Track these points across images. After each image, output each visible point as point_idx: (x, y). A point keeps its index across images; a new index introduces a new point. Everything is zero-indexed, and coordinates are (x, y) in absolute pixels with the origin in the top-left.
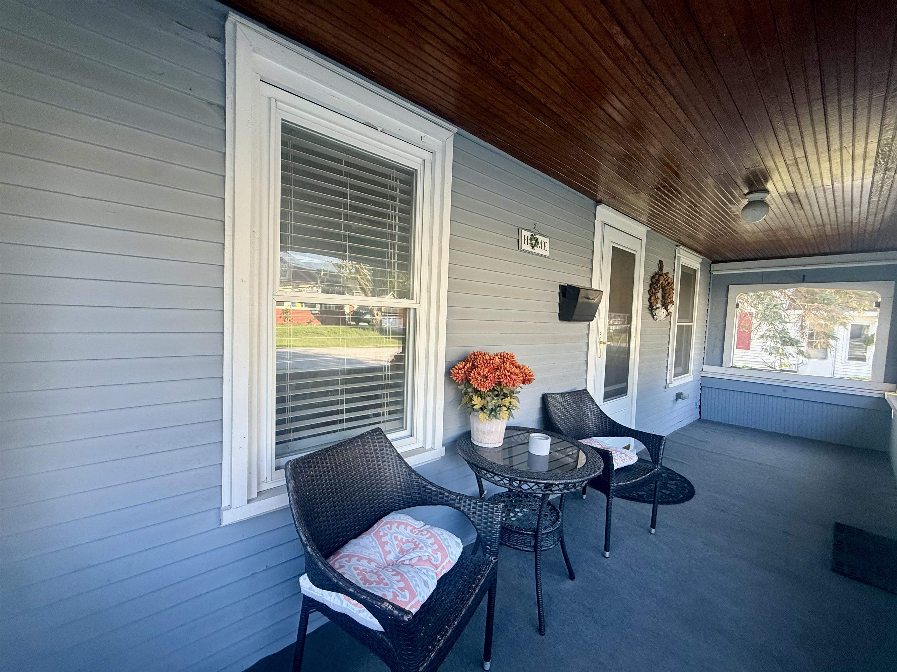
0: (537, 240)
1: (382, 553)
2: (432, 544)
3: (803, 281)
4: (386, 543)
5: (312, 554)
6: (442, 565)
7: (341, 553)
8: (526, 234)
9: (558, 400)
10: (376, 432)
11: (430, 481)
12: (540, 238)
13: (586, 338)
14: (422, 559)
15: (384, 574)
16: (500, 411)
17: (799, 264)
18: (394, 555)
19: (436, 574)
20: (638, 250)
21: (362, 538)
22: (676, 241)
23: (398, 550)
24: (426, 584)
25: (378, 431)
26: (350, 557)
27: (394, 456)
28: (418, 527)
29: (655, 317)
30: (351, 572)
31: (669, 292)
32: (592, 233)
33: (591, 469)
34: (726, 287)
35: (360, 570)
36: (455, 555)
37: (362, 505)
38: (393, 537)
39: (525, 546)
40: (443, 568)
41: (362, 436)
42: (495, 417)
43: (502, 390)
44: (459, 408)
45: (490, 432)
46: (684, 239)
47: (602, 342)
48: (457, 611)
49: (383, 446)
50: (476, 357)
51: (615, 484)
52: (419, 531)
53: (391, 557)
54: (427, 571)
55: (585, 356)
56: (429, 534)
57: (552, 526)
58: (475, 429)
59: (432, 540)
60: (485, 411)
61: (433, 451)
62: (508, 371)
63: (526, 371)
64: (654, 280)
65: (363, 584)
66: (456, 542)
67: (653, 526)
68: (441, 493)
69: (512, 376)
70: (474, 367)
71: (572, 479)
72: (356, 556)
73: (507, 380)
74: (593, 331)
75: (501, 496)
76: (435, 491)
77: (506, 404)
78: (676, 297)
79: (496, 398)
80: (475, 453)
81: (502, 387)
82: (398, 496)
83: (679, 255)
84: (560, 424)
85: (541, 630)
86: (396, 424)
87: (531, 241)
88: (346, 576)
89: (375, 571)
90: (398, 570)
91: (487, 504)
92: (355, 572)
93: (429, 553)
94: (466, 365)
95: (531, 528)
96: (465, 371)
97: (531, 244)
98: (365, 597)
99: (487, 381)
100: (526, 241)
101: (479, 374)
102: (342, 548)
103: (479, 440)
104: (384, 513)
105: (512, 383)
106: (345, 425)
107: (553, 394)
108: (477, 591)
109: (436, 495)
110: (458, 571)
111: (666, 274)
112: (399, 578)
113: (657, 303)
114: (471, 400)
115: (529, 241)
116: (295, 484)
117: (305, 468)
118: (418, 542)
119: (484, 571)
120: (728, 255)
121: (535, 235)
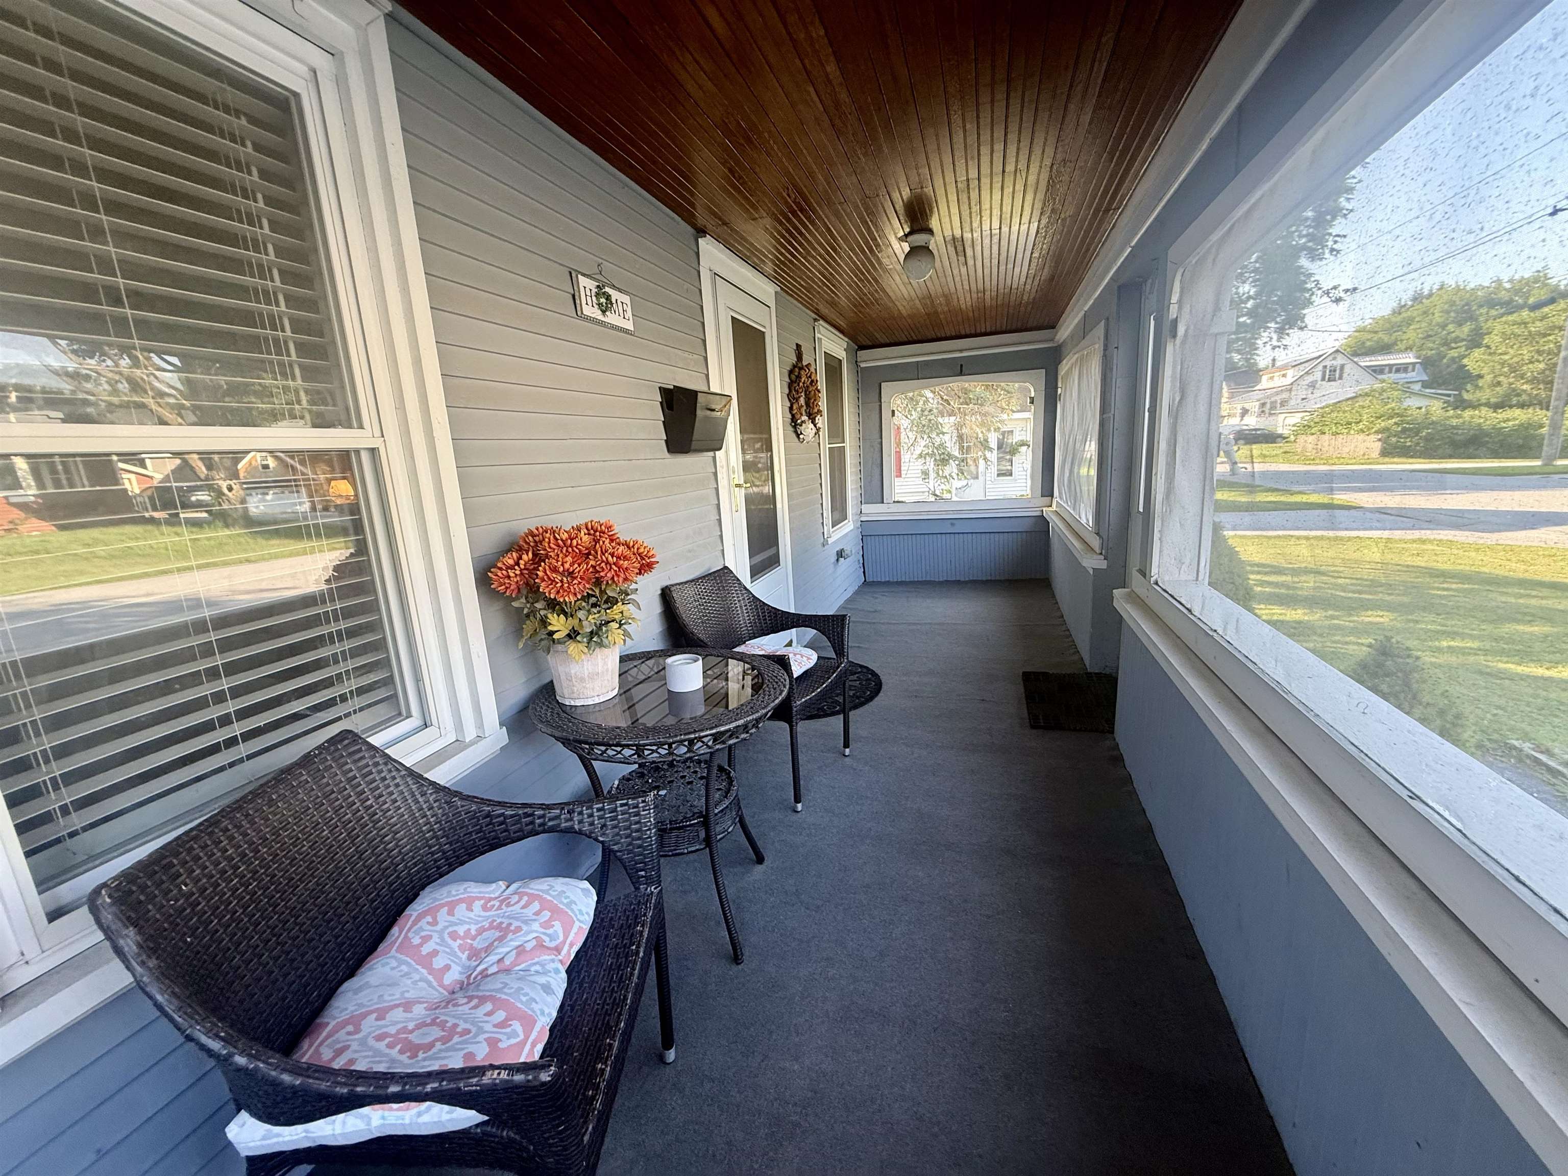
0: (608, 298)
1: (430, 978)
2: (537, 913)
3: (961, 373)
4: (435, 953)
5: (256, 1068)
6: (568, 942)
7: (328, 1024)
8: (586, 284)
9: (690, 591)
10: (342, 740)
11: (496, 800)
12: (614, 295)
13: (713, 482)
14: (524, 951)
15: (454, 1017)
16: (607, 631)
17: (956, 349)
18: (459, 969)
19: (561, 961)
20: (768, 326)
21: (370, 969)
22: (813, 312)
23: (464, 957)
24: (547, 989)
25: (347, 738)
26: (356, 1021)
27: (403, 777)
28: (497, 894)
29: (801, 436)
30: (371, 1048)
31: (815, 394)
32: (698, 291)
33: (775, 689)
34: (877, 385)
35: (391, 1036)
36: (587, 913)
37: (348, 903)
38: (446, 936)
39: (691, 844)
40: (571, 945)
41: (306, 760)
42: (601, 645)
43: (603, 592)
44: (521, 645)
45: (593, 676)
46: (825, 310)
47: (738, 486)
48: (618, 1004)
49: (367, 765)
50: (537, 539)
51: (798, 703)
52: (502, 902)
53: (453, 976)
54: (543, 966)
55: (715, 511)
56: (526, 898)
57: (726, 797)
58: (563, 677)
59: (536, 906)
60: (578, 638)
61: (483, 742)
62: (612, 555)
63: (641, 550)
64: (793, 377)
65: (410, 1058)
66: (583, 890)
67: (846, 745)
68: (526, 815)
69: (622, 562)
70: (538, 559)
71: (753, 713)
72: (371, 1012)
73: (613, 572)
74: (722, 467)
75: (628, 780)
76: (512, 816)
77: (616, 617)
78: (823, 404)
79: (595, 610)
80: (573, 720)
81: (603, 587)
82: (433, 854)
83: (820, 336)
84: (699, 631)
85: (737, 959)
86: (382, 712)
87: (598, 299)
88: (360, 1066)
89: (429, 1021)
90: (480, 994)
91: (625, 801)
92: (382, 1045)
93: (536, 932)
94: (520, 558)
95: (694, 814)
96: (521, 570)
97: (600, 305)
98: (436, 1085)
99: (575, 581)
100: (589, 298)
101: (555, 570)
102: (326, 1013)
103: (575, 695)
104: (406, 898)
105: (622, 575)
106: (243, 749)
107: (679, 584)
108: (641, 954)
109: (518, 822)
110: (597, 937)
111: (808, 365)
112: (488, 1007)
113: (802, 414)
114: (544, 622)
115: (594, 298)
116: (140, 932)
117: (159, 884)
118: (506, 921)
119: (645, 915)
120: (878, 336)
121: (604, 286)
